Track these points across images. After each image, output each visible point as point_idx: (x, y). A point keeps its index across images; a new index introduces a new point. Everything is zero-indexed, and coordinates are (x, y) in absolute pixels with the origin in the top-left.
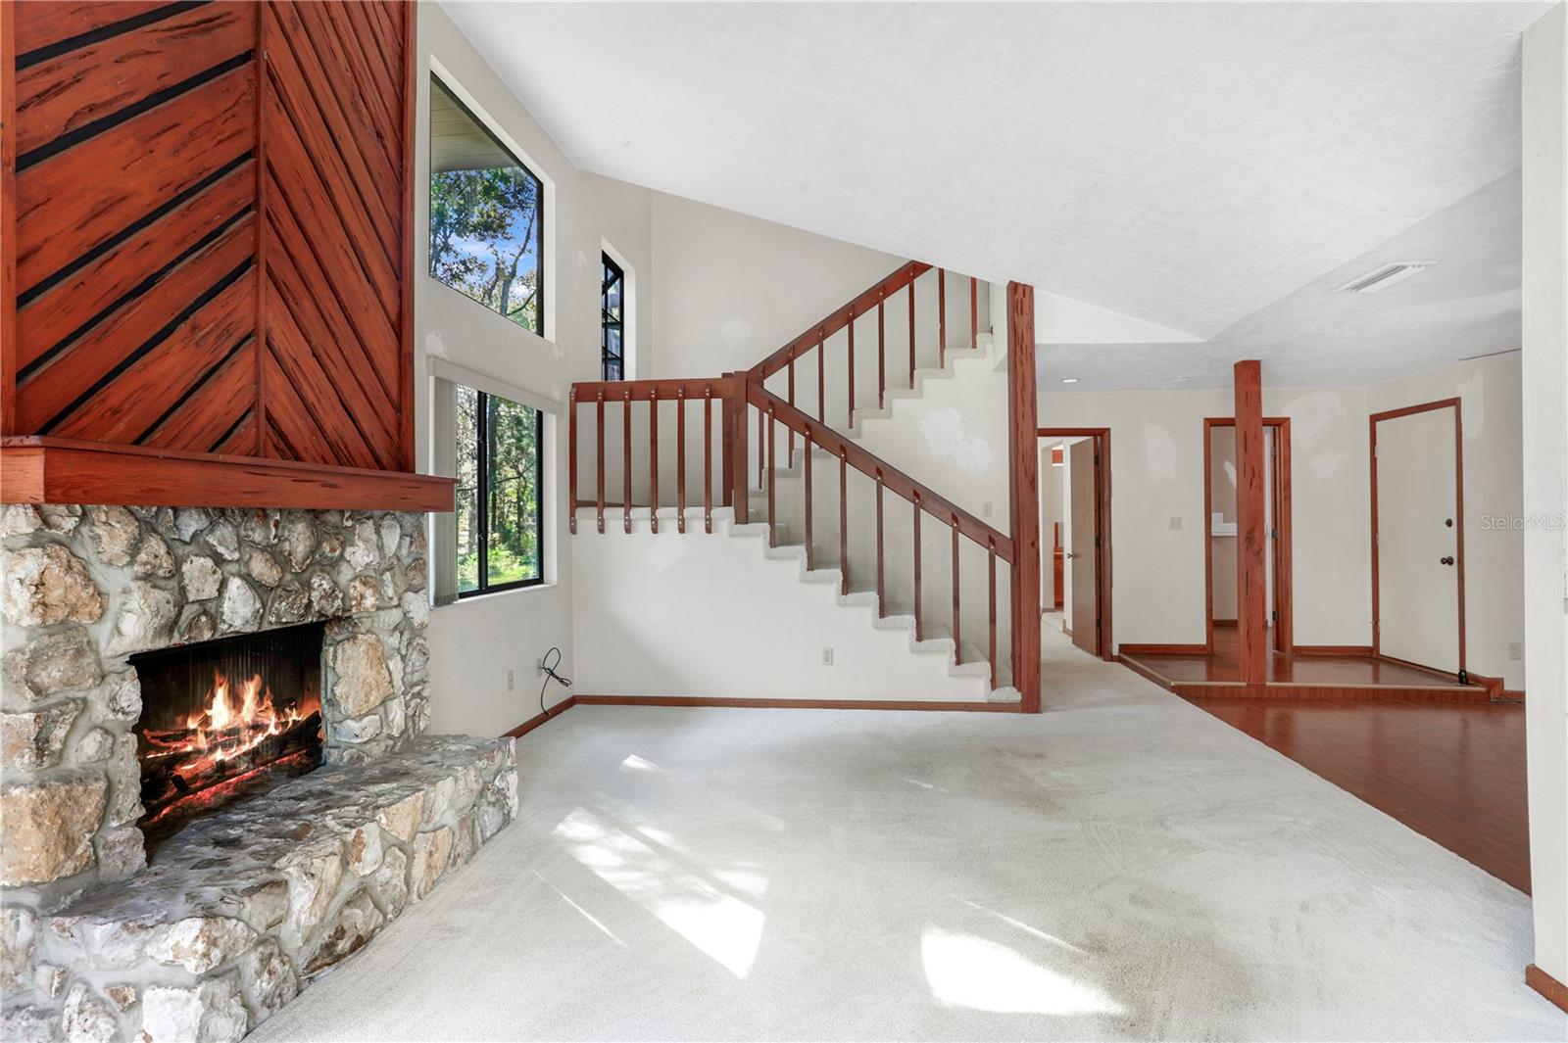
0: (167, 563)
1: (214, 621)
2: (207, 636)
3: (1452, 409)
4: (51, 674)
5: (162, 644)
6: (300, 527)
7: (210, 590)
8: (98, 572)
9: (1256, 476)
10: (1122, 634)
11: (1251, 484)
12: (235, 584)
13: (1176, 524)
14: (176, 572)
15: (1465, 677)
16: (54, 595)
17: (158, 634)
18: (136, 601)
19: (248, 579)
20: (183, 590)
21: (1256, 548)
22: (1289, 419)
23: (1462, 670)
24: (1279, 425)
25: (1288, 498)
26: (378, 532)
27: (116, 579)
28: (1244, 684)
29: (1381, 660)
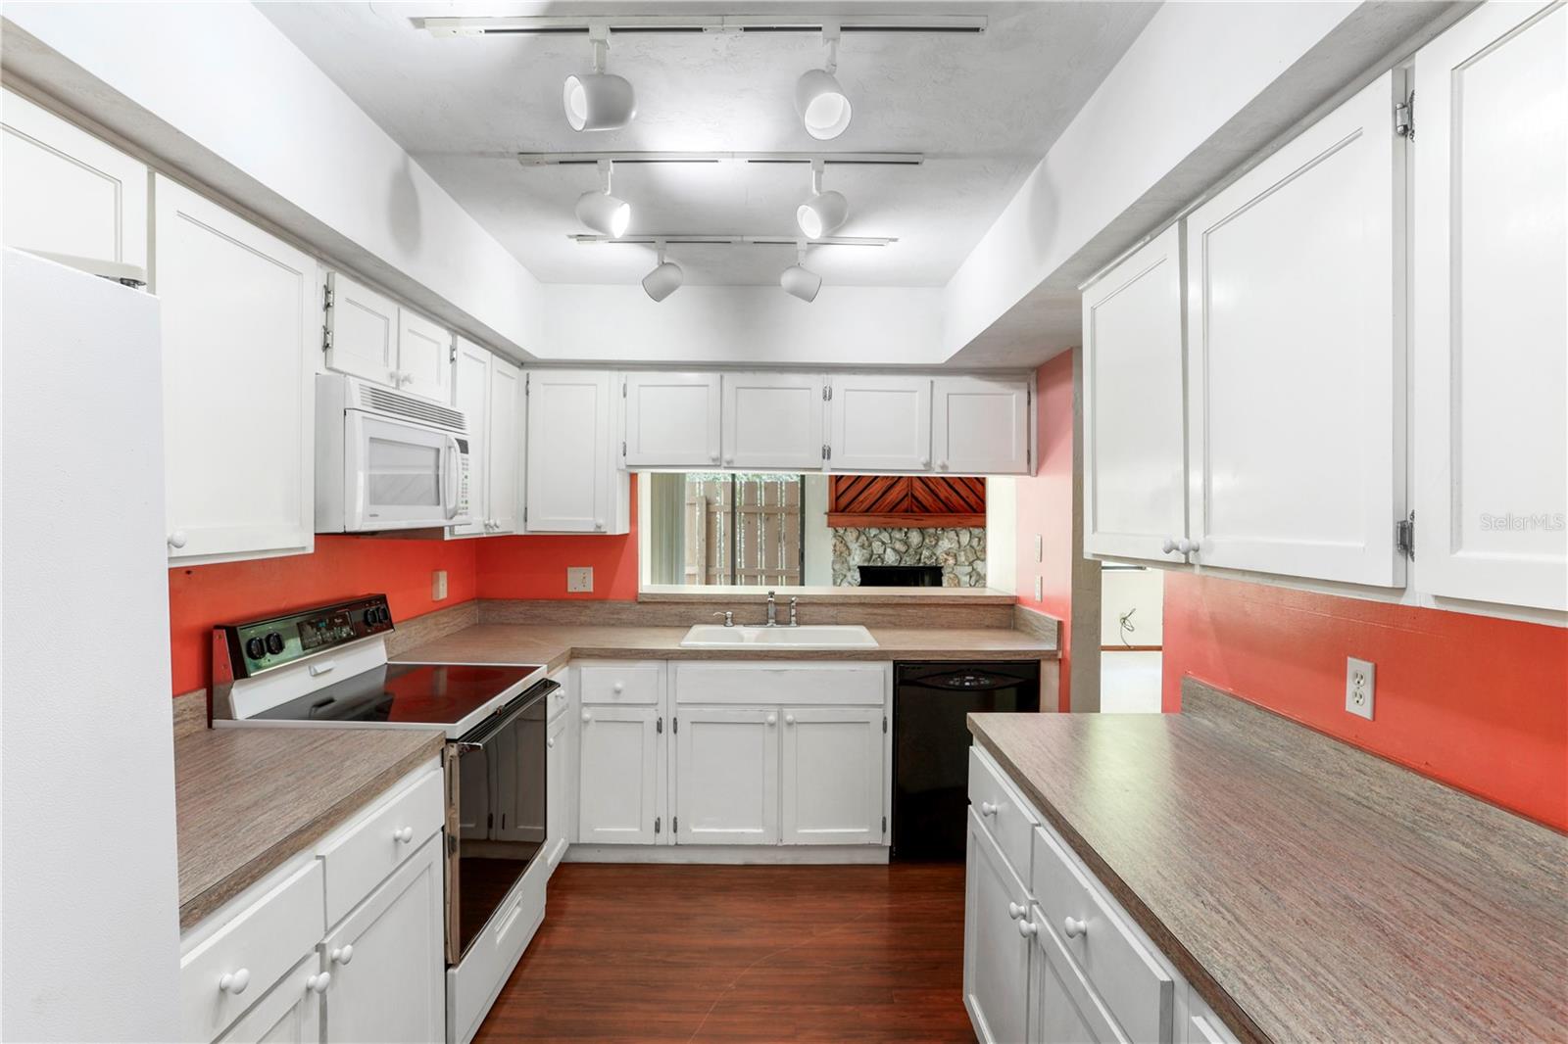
0: (866, 544)
1: (883, 560)
2: (880, 564)
4: (837, 567)
5: (866, 564)
6: (915, 533)
7: (881, 551)
8: (849, 544)
12: (889, 550)
14: (870, 545)
16: (838, 548)
17: (865, 561)
18: (858, 552)
19: (894, 549)
20: (872, 551)
26: (957, 536)
27: (854, 546)
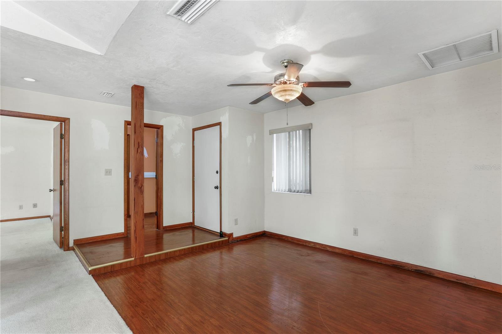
3: (219, 126)
9: (140, 147)
10: (74, 235)
11: (137, 152)
13: (108, 172)
15: (222, 234)
21: (139, 185)
22: (163, 126)
23: (221, 231)
24: (159, 128)
25: (162, 161)
28: (133, 259)
29: (195, 227)
